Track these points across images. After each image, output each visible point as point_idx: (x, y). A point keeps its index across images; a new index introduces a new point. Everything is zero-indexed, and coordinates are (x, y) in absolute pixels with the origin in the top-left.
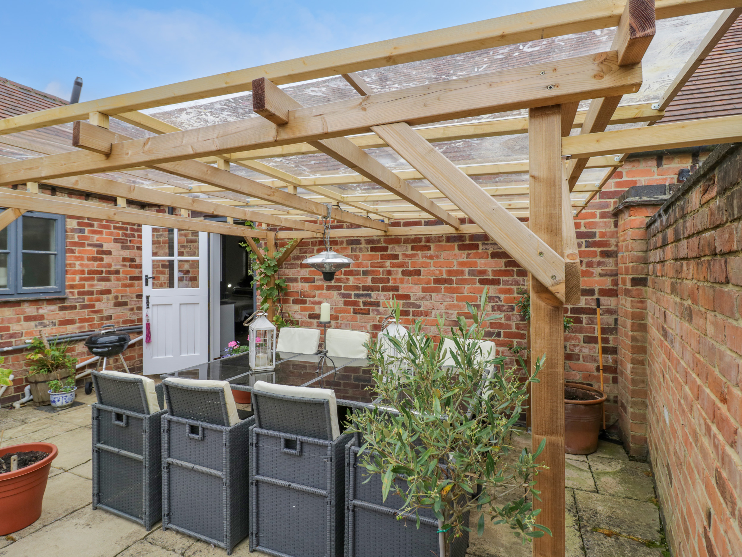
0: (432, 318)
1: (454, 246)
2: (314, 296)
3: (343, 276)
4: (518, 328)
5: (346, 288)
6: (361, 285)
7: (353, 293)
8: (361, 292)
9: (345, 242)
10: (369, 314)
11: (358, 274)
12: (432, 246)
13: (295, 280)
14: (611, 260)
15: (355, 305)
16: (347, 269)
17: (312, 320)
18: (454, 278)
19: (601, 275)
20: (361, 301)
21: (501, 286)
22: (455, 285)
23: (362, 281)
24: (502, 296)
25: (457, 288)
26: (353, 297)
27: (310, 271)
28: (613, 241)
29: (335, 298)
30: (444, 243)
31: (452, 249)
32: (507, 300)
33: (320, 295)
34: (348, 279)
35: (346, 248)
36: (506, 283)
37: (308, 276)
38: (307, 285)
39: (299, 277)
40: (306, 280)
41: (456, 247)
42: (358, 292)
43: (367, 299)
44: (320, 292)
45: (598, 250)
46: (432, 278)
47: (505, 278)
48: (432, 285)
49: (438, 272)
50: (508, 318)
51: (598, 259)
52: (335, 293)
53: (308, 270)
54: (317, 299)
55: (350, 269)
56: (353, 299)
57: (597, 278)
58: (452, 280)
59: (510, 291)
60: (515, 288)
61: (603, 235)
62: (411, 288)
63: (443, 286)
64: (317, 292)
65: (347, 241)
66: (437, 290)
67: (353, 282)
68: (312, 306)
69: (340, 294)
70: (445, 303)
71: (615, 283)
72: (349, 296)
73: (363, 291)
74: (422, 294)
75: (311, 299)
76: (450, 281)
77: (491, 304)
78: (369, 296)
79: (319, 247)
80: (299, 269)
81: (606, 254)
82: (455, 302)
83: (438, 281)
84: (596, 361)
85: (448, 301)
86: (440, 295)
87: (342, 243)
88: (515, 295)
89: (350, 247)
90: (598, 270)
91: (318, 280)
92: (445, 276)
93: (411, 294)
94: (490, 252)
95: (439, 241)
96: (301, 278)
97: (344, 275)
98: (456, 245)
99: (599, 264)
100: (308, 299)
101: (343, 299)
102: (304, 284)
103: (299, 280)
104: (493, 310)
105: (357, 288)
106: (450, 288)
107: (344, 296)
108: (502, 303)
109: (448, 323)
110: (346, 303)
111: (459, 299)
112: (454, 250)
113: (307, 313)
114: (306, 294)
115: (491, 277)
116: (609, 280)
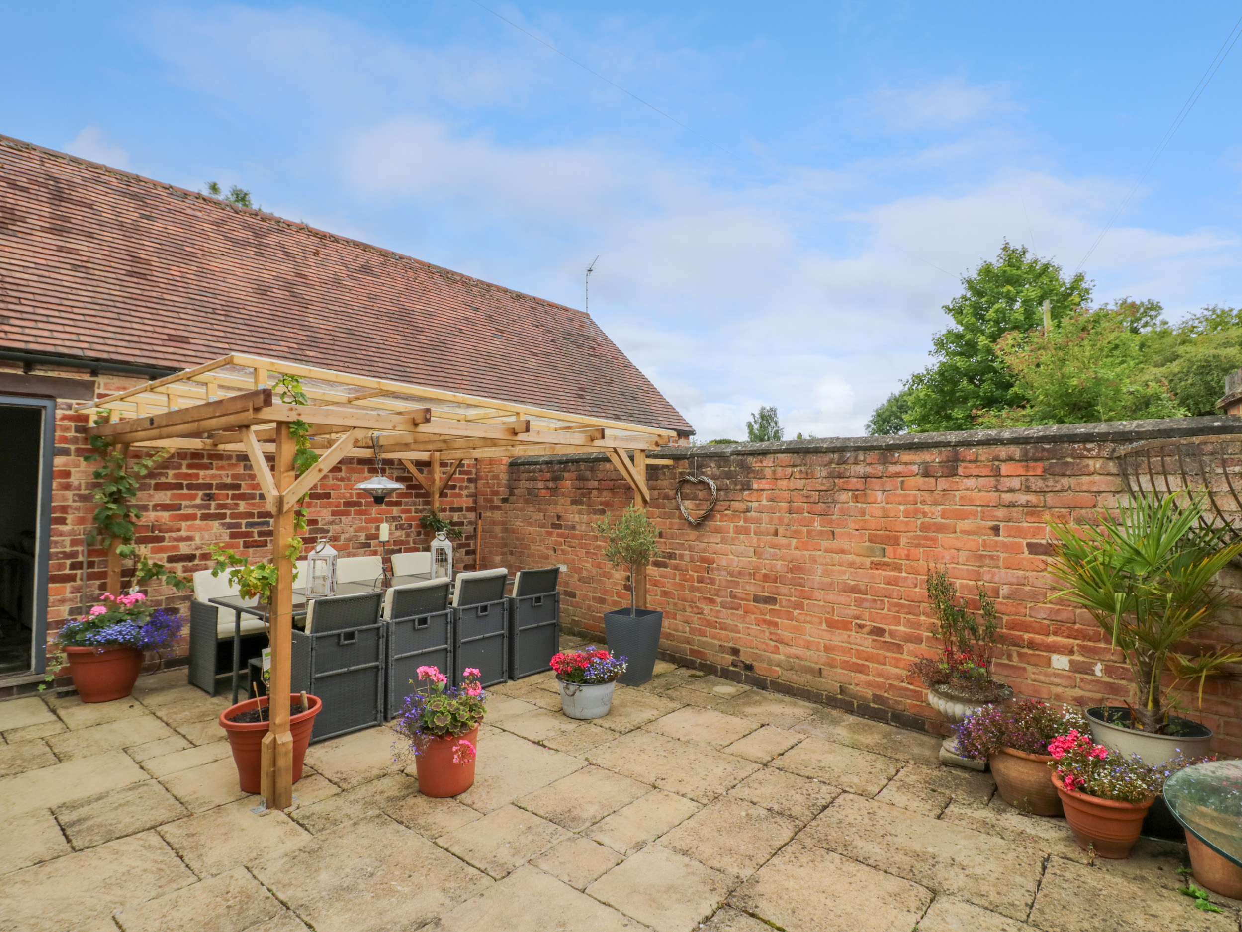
0: (341, 543)
1: (364, 469)
2: (179, 530)
3: (229, 501)
4: (414, 543)
5: (233, 516)
6: (255, 512)
7: (244, 522)
8: (256, 520)
9: (234, 457)
10: (266, 546)
11: (254, 498)
12: (343, 468)
13: (145, 508)
14: (472, 485)
15: (246, 537)
16: (237, 492)
17: (174, 565)
18: (363, 501)
19: (467, 496)
20: (255, 531)
21: (403, 507)
22: (364, 508)
23: (259, 507)
24: (403, 516)
25: (366, 510)
26: (243, 526)
27: (173, 495)
28: (474, 471)
29: (215, 530)
30: (355, 466)
31: (362, 471)
32: (407, 519)
33: (189, 529)
34: (237, 504)
35: (235, 465)
36: (406, 504)
37: (168, 502)
38: (166, 515)
39: (151, 504)
40: (165, 507)
41: (366, 470)
42: (251, 520)
43: (265, 529)
44: (189, 523)
45: (466, 477)
46: (342, 501)
47: (406, 500)
48: (342, 508)
49: (348, 495)
50: (408, 535)
51: (465, 484)
52: (216, 524)
53: (169, 493)
54: (183, 533)
55: (242, 491)
56: (244, 529)
57: (465, 499)
58: (361, 502)
59: (409, 511)
60: (413, 508)
61: (469, 466)
62: (319, 512)
63: (352, 509)
64: (184, 525)
65: (237, 456)
66: (346, 514)
67: (245, 508)
68: (175, 543)
69: (223, 525)
70: (354, 526)
71: (475, 502)
72: (238, 526)
73: (258, 518)
74: (330, 518)
75: (174, 535)
76: (359, 504)
77: (394, 524)
78: (268, 524)
79: (190, 461)
80: (152, 492)
81: (470, 480)
82: (364, 524)
83: (347, 504)
84: (463, 561)
85: (358, 524)
86: (350, 518)
87: (229, 457)
88: (413, 514)
89: (242, 464)
90: (465, 492)
91: (186, 507)
92: (355, 499)
93: (319, 519)
94: (395, 476)
95: (351, 463)
96: (155, 506)
97: (232, 499)
98: (366, 468)
99: (467, 487)
100: (166, 535)
101: (228, 531)
102: (160, 514)
103: (151, 508)
104: (396, 529)
105: (251, 515)
106: (360, 510)
107: (229, 526)
108: (403, 522)
109: (356, 545)
110: (233, 536)
111: (368, 521)
112: (364, 473)
113: (165, 556)
114: (164, 527)
115: (395, 499)
116: (471, 499)
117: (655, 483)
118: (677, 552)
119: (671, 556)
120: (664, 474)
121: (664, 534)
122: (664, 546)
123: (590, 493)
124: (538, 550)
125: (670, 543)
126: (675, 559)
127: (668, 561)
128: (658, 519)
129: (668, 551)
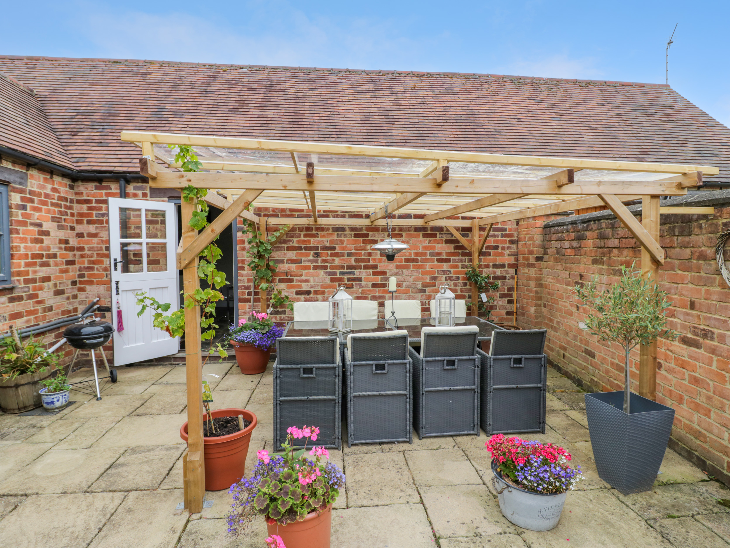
0: (403, 288)
1: (419, 235)
2: (301, 275)
3: (329, 258)
4: (461, 291)
5: (332, 267)
6: (345, 265)
7: (338, 271)
8: (346, 270)
9: (331, 229)
10: (353, 288)
11: (343, 256)
12: (404, 234)
13: (282, 262)
14: (514, 246)
15: (340, 281)
16: (333, 252)
17: (299, 296)
18: (419, 258)
19: (509, 255)
20: (346, 277)
21: (451, 263)
22: (420, 263)
23: (347, 261)
24: (452, 270)
25: (422, 265)
26: (338, 274)
27: (297, 253)
28: (516, 234)
29: (321, 276)
30: (412, 232)
31: (418, 236)
32: (455, 273)
33: (307, 274)
34: (333, 260)
35: (331, 234)
36: (454, 261)
37: (294, 258)
38: (294, 266)
39: (286, 259)
40: (293, 261)
41: (421, 235)
42: (342, 270)
43: (351, 276)
44: (306, 271)
45: (508, 239)
46: (403, 258)
47: (454, 258)
48: (404, 263)
49: (408, 254)
50: (456, 285)
51: (507, 245)
52: (322, 272)
53: (295, 252)
54: (304, 278)
55: (336, 251)
56: (338, 276)
57: (507, 257)
58: (418, 259)
59: (456, 267)
60: (460, 264)
61: (510, 230)
62: (387, 266)
63: (411, 264)
64: (304, 272)
65: (332, 228)
66: (407, 267)
67: (339, 263)
68: (299, 283)
69: (326, 273)
70: (413, 277)
71: (517, 260)
72: (335, 274)
73: (347, 269)
74: (396, 270)
75: (298, 278)
76: (416, 260)
77: (444, 276)
78: (353, 273)
79: (305, 232)
80: (285, 251)
81: (511, 242)
82: (420, 275)
83: (408, 260)
84: (505, 309)
85: (416, 275)
86: (409, 271)
87: (328, 229)
88: (460, 269)
89: (336, 233)
90: (507, 252)
91: (304, 261)
92: (413, 257)
93: (388, 271)
94: (444, 239)
95: (409, 231)
96: (288, 260)
97: (330, 256)
98: (421, 234)
99: (508, 248)
100: (295, 278)
101: (329, 277)
102: (290, 265)
103: (285, 261)
104: (446, 280)
105: (342, 267)
106: (417, 265)
107: (330, 274)
108: (452, 275)
109: (415, 291)
110: (332, 280)
111: (423, 273)
112: (419, 237)
113: (294, 290)
114: (293, 273)
115: (444, 257)
116: (513, 258)
117: (687, 239)
118: (715, 330)
119: (706, 334)
120: (700, 227)
121: (697, 305)
122: (696, 320)
123: (610, 252)
124: (565, 306)
125: (705, 318)
126: (712, 339)
127: (701, 340)
128: (690, 285)
129: (702, 327)
